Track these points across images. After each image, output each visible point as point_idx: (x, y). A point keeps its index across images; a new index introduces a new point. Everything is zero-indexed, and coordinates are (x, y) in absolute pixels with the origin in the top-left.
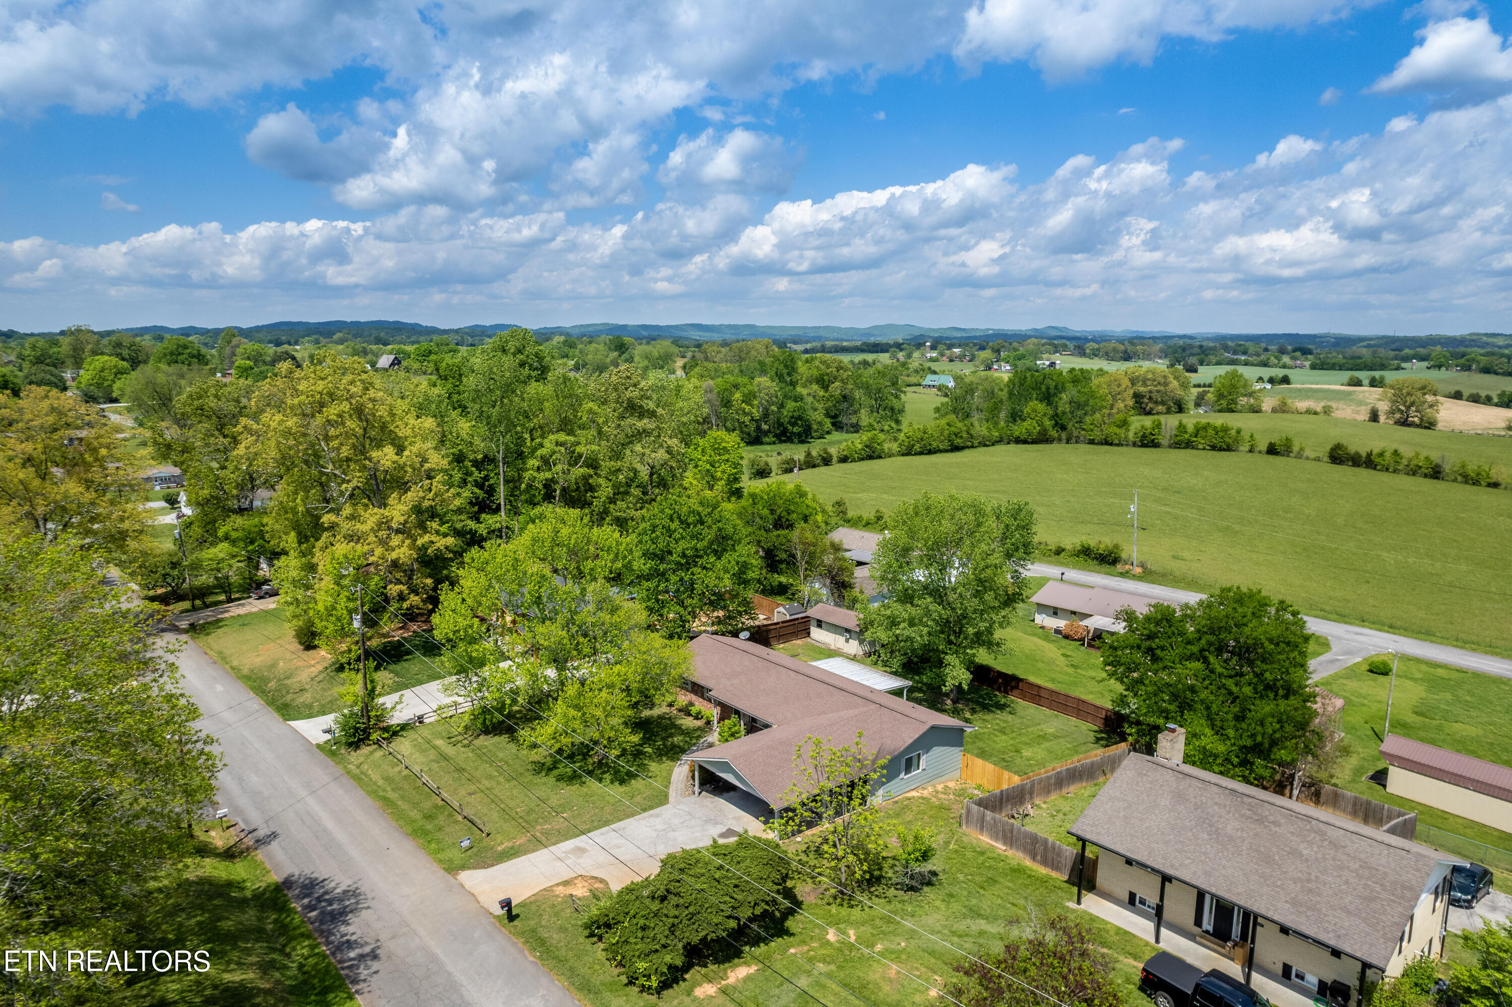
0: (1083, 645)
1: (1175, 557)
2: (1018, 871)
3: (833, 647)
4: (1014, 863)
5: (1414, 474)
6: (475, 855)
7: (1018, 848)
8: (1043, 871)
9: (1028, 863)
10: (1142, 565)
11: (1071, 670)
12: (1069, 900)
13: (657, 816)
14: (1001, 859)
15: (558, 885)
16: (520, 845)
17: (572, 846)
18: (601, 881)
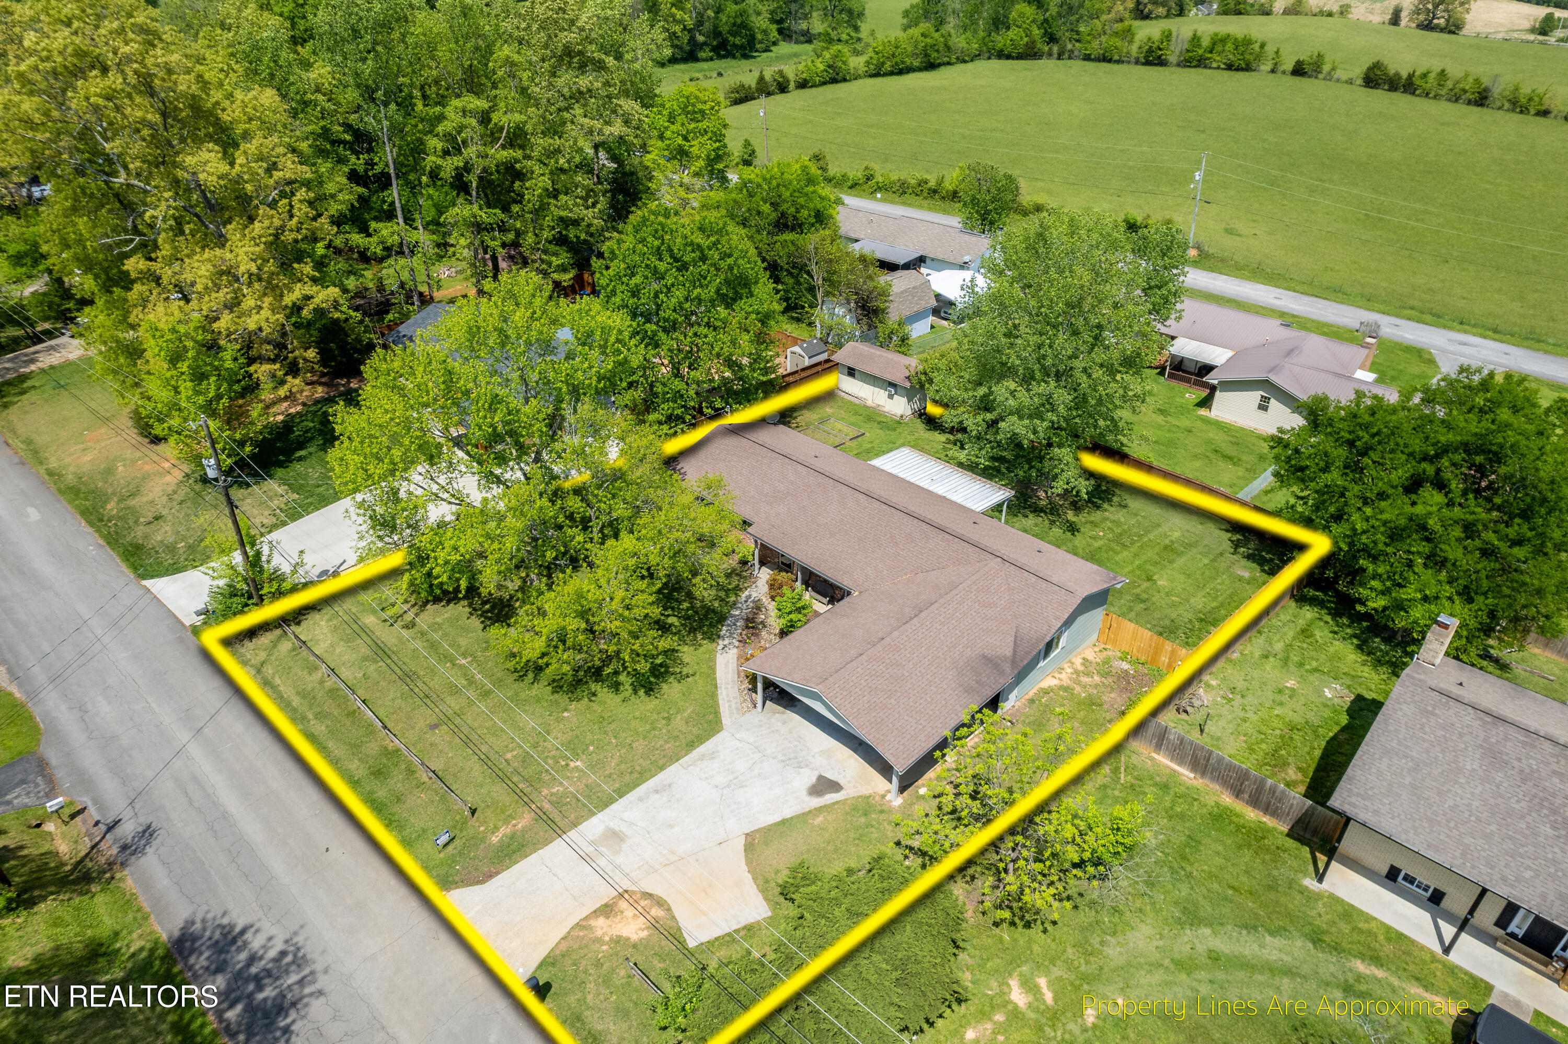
0: (1162, 373)
1: (1229, 231)
2: (1220, 817)
3: (869, 403)
4: (1210, 800)
5: (1456, 101)
6: (461, 854)
7: (1213, 779)
8: (1252, 815)
9: (1227, 799)
10: (1198, 247)
11: (1160, 419)
12: (1306, 875)
13: (713, 756)
14: (1190, 797)
15: (596, 913)
16: (524, 830)
17: (601, 828)
18: (660, 902)
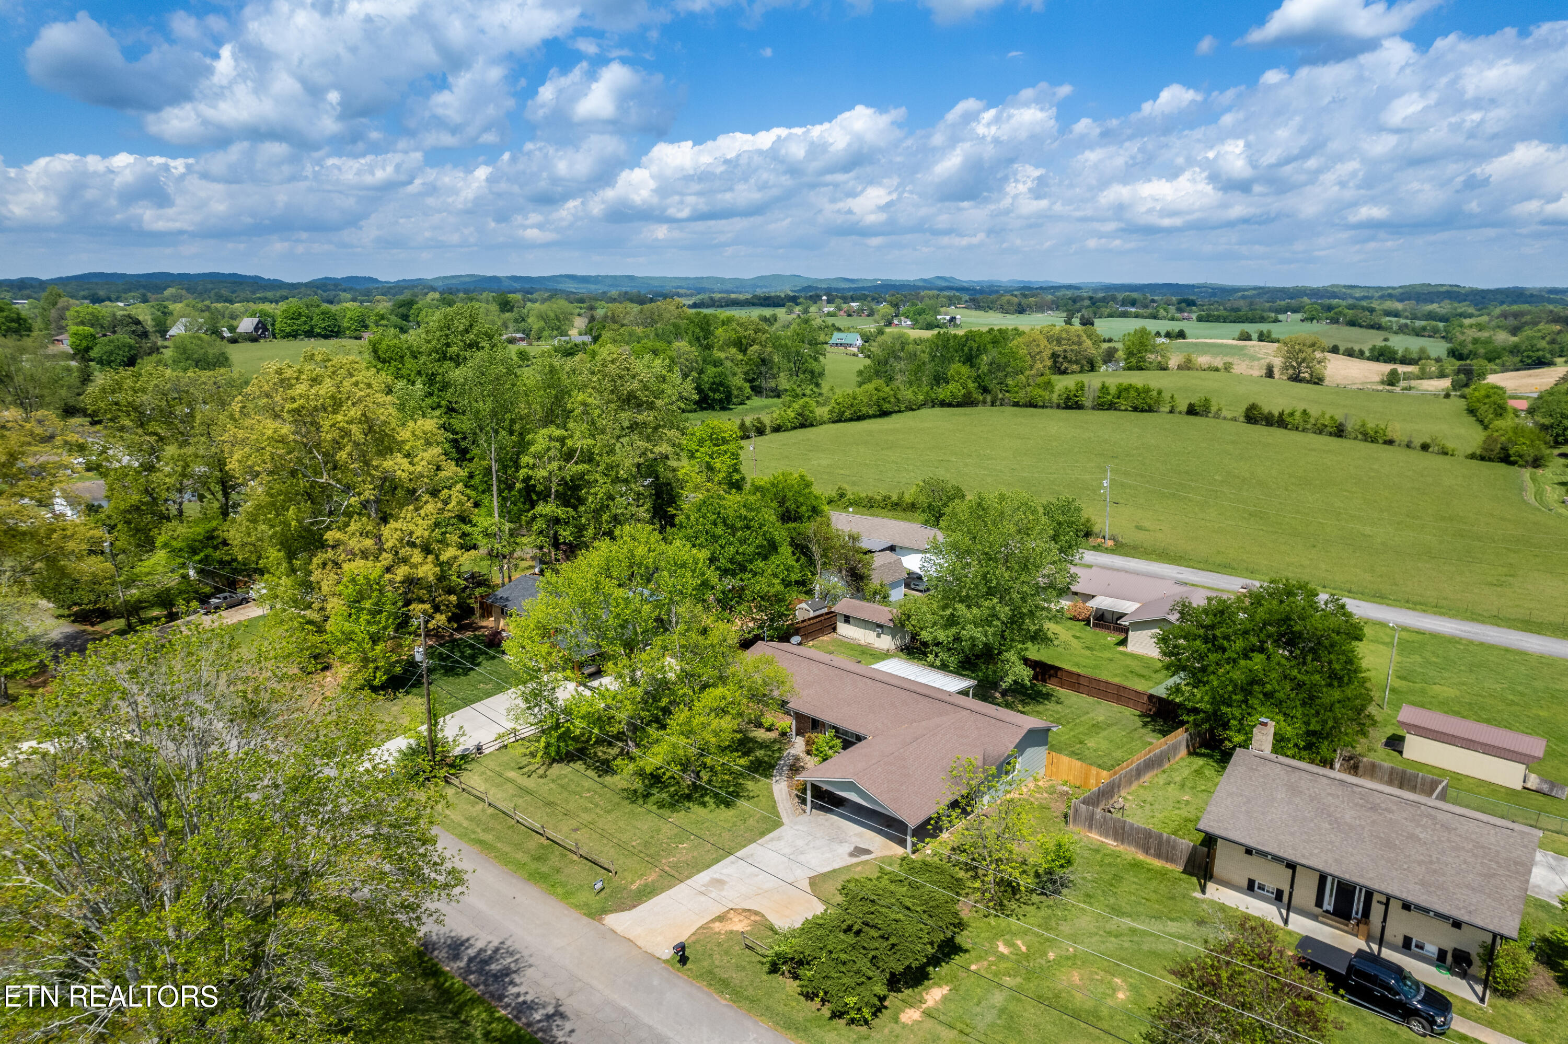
0: (1088, 624)
1: (1139, 528)
2: (1136, 866)
3: (862, 642)
4: (1129, 857)
5: (1320, 433)
6: (611, 896)
7: (1129, 843)
8: (1157, 863)
9: (1141, 856)
10: (1113, 538)
11: (1088, 653)
12: (1194, 890)
13: (779, 838)
14: (1116, 855)
15: (713, 921)
16: (653, 882)
17: (708, 878)
18: (756, 913)
